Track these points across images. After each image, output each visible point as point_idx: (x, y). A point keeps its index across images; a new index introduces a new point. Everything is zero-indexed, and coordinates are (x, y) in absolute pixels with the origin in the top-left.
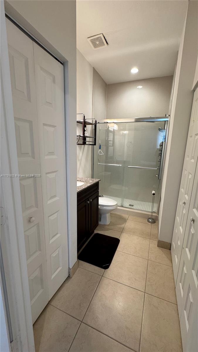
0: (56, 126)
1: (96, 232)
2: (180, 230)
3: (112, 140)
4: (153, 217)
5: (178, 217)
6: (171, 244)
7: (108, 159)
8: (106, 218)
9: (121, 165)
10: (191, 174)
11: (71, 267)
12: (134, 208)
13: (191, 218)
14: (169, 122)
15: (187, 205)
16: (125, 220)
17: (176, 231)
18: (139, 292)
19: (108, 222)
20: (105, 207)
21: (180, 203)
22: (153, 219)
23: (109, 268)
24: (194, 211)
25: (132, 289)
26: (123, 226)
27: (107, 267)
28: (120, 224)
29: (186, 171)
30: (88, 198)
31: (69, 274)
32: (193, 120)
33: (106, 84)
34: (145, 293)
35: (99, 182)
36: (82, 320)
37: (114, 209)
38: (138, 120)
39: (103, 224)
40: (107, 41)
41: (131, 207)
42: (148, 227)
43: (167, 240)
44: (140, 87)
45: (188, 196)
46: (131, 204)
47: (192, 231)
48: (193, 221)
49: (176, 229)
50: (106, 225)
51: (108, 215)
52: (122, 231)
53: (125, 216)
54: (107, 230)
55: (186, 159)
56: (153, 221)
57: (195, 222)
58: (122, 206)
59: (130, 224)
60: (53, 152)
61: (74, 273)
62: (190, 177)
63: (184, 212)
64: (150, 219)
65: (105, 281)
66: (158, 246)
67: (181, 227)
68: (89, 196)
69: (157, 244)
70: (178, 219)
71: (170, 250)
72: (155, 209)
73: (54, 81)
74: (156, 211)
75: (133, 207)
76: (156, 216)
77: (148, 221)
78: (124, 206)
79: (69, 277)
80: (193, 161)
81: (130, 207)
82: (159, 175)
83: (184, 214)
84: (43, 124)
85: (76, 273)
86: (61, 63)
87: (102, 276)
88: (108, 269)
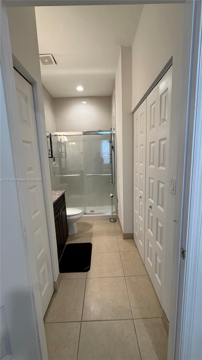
0: (31, 142)
1: (67, 243)
2: (140, 219)
3: (64, 151)
4: (114, 217)
5: (136, 210)
6: (133, 234)
7: (63, 170)
8: (73, 227)
9: (79, 175)
10: (142, 175)
11: (56, 281)
12: (96, 213)
13: (149, 205)
14: (115, 134)
15: (143, 198)
16: (90, 226)
17: (136, 221)
18: (120, 278)
19: (76, 232)
20: (71, 217)
21: (136, 198)
22: (114, 219)
23: (90, 269)
24: (150, 201)
25: (114, 278)
26: (90, 231)
27: (88, 270)
28: (88, 230)
29: (137, 173)
30: (59, 210)
31: (55, 289)
32: (136, 134)
33: (52, 98)
34: (124, 276)
35: (65, 193)
36: (82, 320)
37: (80, 217)
38: (85, 133)
39: (71, 234)
40: (56, 60)
41: (93, 213)
42: (112, 227)
43: (129, 232)
44: (85, 103)
45: (142, 191)
46: (92, 210)
47: (151, 215)
48: (151, 207)
49: (136, 220)
50: (74, 234)
51: (75, 224)
52: (91, 235)
53: (90, 222)
54: (77, 239)
55: (135, 164)
56: (114, 220)
57: (152, 208)
58: (85, 214)
59: (96, 228)
60: (32, 168)
61: (59, 286)
62: (141, 177)
63: (141, 204)
64: (111, 219)
65: (90, 282)
66: (124, 239)
67: (140, 217)
68: (59, 208)
69: (122, 238)
70: (136, 211)
71: (133, 239)
72: (114, 210)
73: (26, 101)
74: (115, 211)
75: (94, 213)
76: (116, 215)
77: (111, 221)
78: (87, 213)
79: (55, 291)
80: (142, 164)
81: (91, 213)
82: (112, 180)
83: (142, 205)
84: (23, 141)
85: (60, 286)
86: (29, 83)
87: (86, 278)
88: (89, 271)
